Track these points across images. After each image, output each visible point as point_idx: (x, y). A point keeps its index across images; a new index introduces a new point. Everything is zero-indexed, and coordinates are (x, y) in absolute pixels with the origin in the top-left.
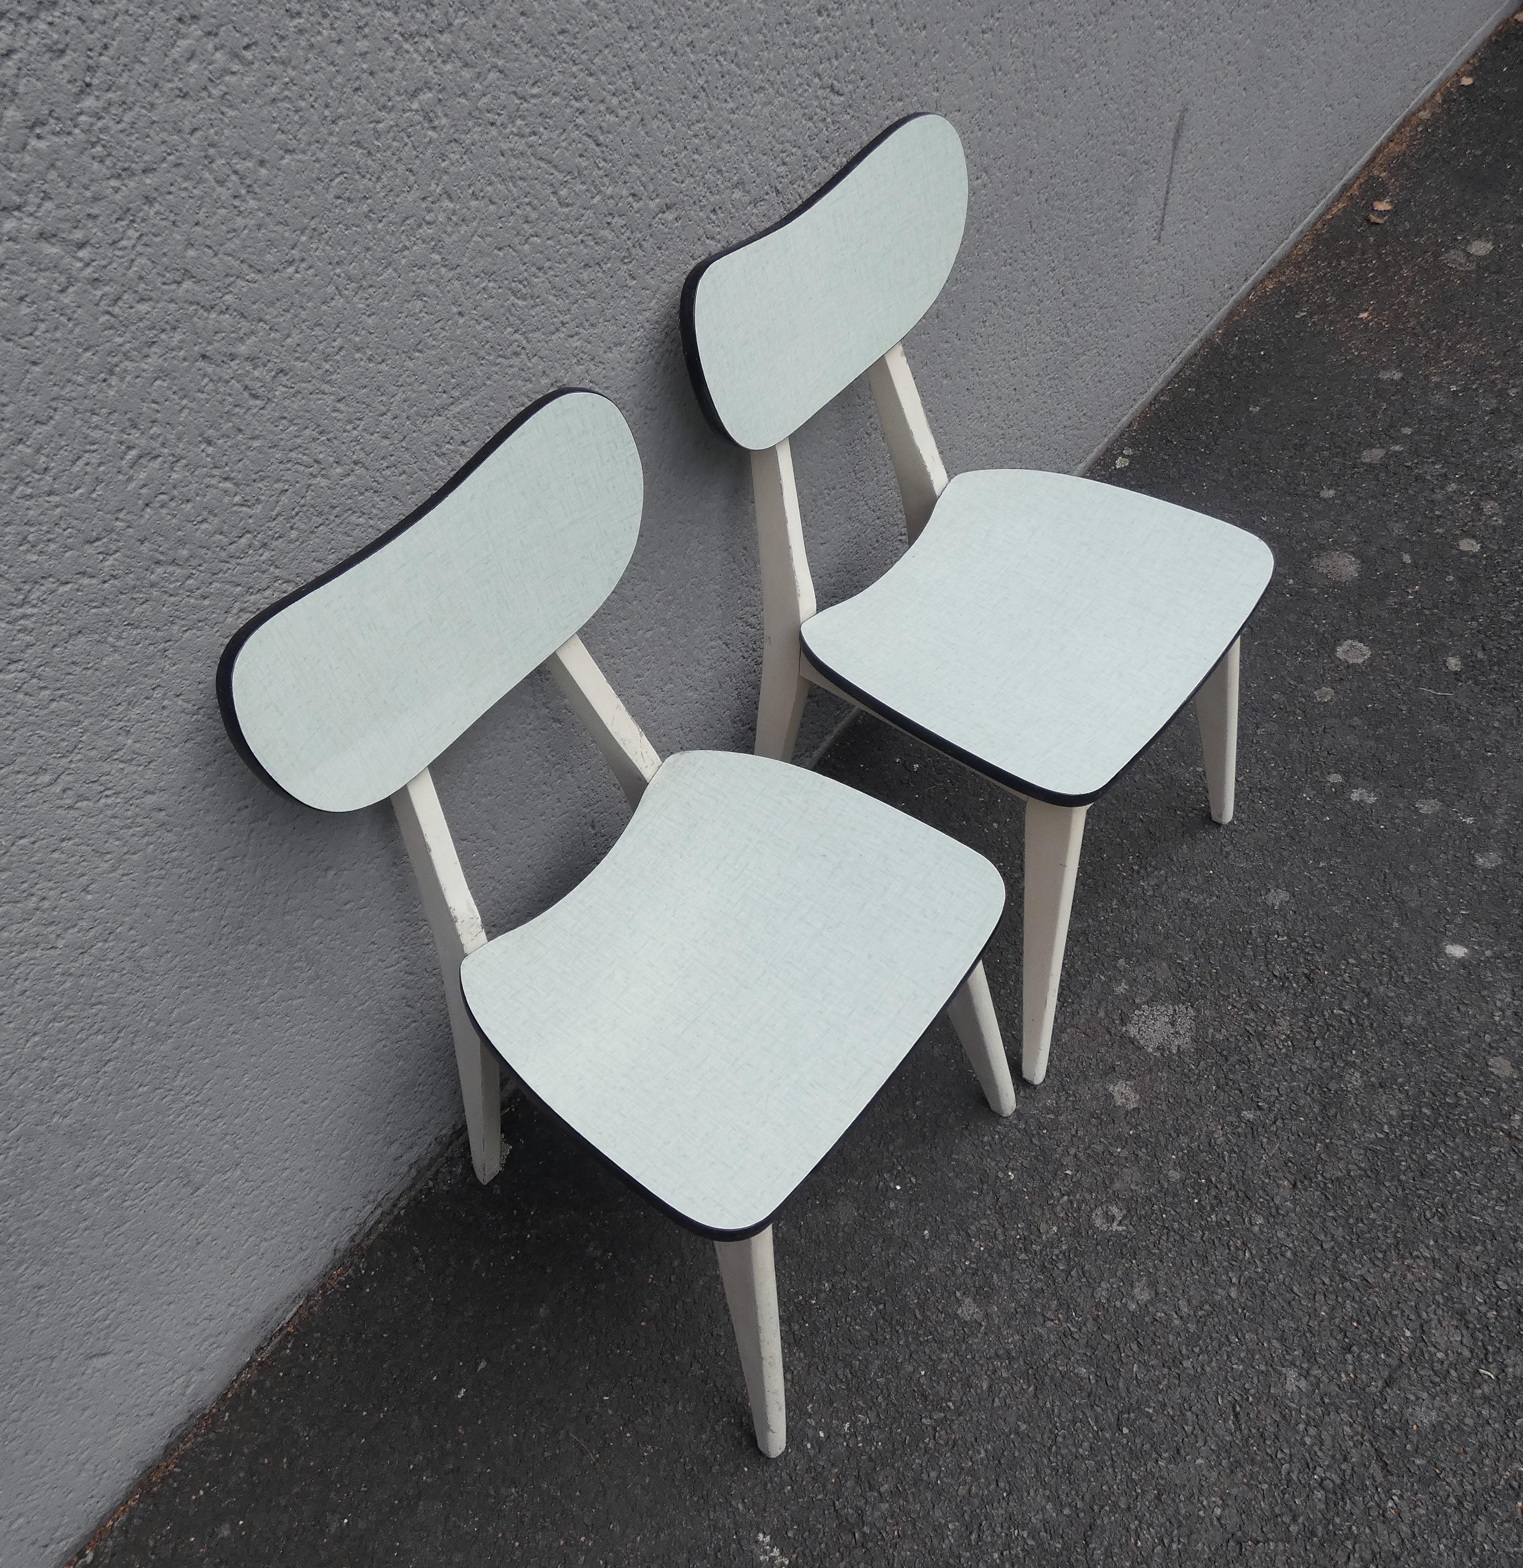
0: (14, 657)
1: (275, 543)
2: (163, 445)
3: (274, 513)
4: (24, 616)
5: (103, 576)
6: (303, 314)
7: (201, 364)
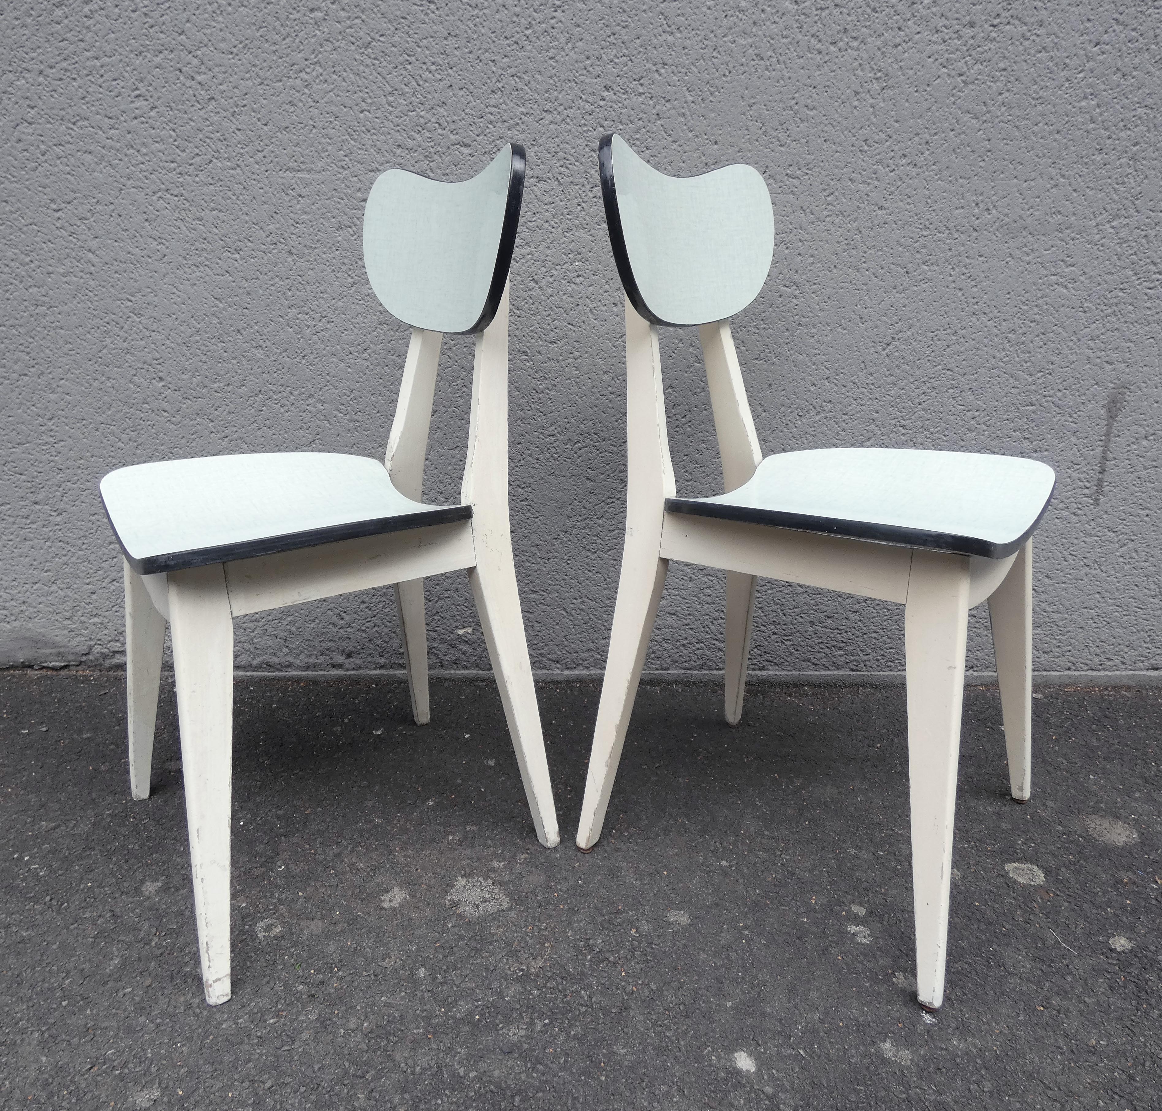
0: (63, 143)
1: (186, 177)
2: (151, 97)
3: (191, 162)
4: (72, 129)
5: (109, 136)
6: (231, 79)
7: (178, 72)
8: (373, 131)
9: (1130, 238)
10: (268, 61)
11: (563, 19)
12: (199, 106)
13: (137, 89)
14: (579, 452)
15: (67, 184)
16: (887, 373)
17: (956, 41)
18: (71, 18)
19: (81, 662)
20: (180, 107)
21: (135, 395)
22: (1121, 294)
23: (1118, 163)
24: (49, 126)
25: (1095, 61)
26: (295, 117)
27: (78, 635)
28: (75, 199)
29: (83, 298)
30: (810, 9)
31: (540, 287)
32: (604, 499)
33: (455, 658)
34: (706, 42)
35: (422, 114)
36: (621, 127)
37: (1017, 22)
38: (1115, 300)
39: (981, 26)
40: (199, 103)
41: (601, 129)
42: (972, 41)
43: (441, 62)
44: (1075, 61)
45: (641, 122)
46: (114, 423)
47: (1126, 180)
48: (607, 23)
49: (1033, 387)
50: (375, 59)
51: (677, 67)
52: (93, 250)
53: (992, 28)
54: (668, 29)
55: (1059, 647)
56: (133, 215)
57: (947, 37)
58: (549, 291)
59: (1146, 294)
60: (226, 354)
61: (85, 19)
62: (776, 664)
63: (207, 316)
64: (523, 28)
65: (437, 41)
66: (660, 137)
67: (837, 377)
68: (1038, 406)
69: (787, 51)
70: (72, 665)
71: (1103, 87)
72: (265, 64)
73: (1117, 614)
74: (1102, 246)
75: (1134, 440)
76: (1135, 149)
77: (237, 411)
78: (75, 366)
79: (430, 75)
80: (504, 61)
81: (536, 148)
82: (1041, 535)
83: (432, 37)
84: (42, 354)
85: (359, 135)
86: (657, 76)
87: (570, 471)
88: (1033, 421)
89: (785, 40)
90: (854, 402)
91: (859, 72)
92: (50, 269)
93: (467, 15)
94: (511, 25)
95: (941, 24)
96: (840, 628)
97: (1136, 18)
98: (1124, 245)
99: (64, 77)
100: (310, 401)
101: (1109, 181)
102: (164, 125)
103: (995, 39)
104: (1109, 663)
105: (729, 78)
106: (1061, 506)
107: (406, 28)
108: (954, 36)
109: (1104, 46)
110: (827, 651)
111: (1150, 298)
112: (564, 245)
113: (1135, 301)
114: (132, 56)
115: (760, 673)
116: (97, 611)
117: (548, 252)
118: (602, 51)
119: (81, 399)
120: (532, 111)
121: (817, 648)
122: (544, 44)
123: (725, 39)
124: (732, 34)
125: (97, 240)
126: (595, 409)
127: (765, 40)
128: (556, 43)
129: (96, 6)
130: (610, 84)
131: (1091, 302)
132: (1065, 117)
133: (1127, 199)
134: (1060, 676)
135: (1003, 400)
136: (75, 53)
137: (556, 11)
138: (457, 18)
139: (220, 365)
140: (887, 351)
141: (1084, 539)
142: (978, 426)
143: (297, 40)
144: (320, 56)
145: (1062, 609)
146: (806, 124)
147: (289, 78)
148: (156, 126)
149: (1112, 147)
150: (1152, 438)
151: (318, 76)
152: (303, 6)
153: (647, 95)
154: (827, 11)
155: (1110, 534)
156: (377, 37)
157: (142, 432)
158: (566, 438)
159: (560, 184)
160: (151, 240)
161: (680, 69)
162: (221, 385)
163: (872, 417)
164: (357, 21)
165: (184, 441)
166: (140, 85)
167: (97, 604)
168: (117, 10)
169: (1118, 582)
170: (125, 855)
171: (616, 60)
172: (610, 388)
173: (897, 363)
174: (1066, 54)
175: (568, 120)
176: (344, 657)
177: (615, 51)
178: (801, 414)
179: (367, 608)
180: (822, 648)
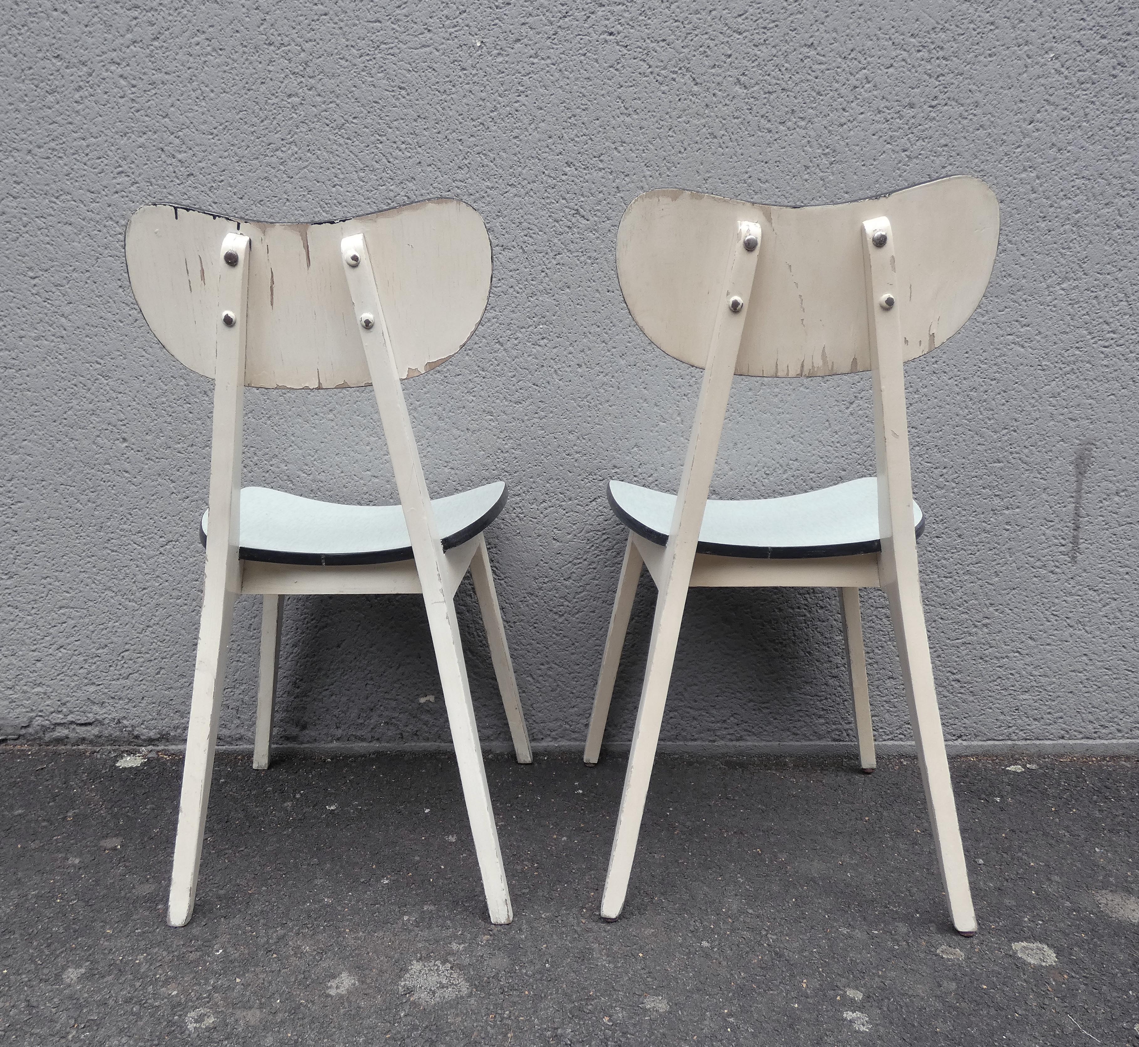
0: (45, 216)
2: (133, 173)
4: (55, 203)
5: (90, 209)
6: (210, 157)
7: (159, 151)
8: (344, 204)
9: (1082, 299)
10: (246, 141)
11: (526, 103)
12: (178, 182)
13: (120, 166)
14: (545, 512)
15: (45, 253)
16: (853, 431)
17: (898, 120)
18: (62, 104)
19: (20, 736)
20: (160, 182)
21: (97, 456)
22: (1077, 352)
23: (1062, 229)
24: (33, 200)
25: (1031, 137)
26: (269, 191)
27: (19, 706)
28: (52, 267)
29: (52, 361)
30: (759, 93)
31: (505, 350)
32: (571, 559)
33: (416, 729)
34: (662, 123)
35: (392, 188)
36: (582, 199)
37: (954, 103)
38: (1073, 359)
39: (921, 107)
40: (178, 179)
41: (564, 201)
42: (913, 120)
43: (411, 142)
44: (1012, 138)
45: (601, 195)
46: (74, 484)
47: (1071, 245)
48: (567, 106)
49: (999, 444)
50: (348, 139)
51: (634, 145)
52: (65, 315)
53: (931, 109)
54: (626, 111)
55: (1049, 713)
56: (108, 282)
57: (889, 117)
58: (515, 353)
59: (1102, 352)
60: (191, 415)
61: (75, 104)
62: (754, 734)
63: (175, 378)
64: (488, 111)
65: (407, 123)
66: (620, 208)
67: (802, 436)
68: (1006, 463)
69: (739, 130)
70: (10, 739)
71: (1041, 160)
72: (243, 144)
73: (1107, 677)
74: (1055, 307)
75: (1105, 496)
76: (1077, 216)
77: (200, 471)
78: (39, 427)
79: (400, 153)
80: (470, 140)
81: (501, 218)
82: (1021, 594)
83: (402, 119)
84: (7, 416)
85: (331, 207)
86: (616, 153)
87: (536, 531)
88: (1002, 478)
89: (736, 120)
90: (821, 460)
91: (808, 148)
92: (23, 333)
93: (436, 99)
94: (477, 109)
95: (882, 106)
96: (820, 694)
97: (1065, 99)
98: (1076, 306)
99: (51, 156)
100: (274, 461)
101: (1055, 245)
102: (144, 199)
103: (934, 118)
104: (1104, 731)
105: (685, 155)
106: (1038, 564)
107: (378, 111)
108: (896, 116)
109: (1038, 124)
110: (808, 720)
111: (1107, 356)
112: (528, 309)
113: (1092, 359)
114: (117, 136)
115: (738, 744)
116: (41, 680)
117: (513, 315)
118: (563, 131)
119: (43, 460)
120: (497, 185)
121: (797, 717)
122: (508, 125)
123: (679, 120)
124: (686, 116)
125: (71, 305)
126: (561, 468)
127: (717, 120)
128: (520, 124)
129: (86, 93)
130: (571, 160)
131: (1049, 360)
132: (1007, 188)
133: (1074, 262)
134: (1054, 746)
135: (970, 457)
136: (63, 135)
137: (519, 96)
138: (426, 102)
139: (184, 426)
140: (851, 409)
141: (1065, 598)
142: (947, 483)
143: (275, 122)
144: (296, 136)
145: (1050, 673)
146: (759, 195)
147: (266, 156)
148: (135, 200)
149: (1055, 215)
150: (1123, 494)
151: (293, 155)
152: (281, 92)
153: (607, 170)
154: (775, 95)
155: (1091, 592)
156: (351, 119)
157: (102, 493)
158: (531, 497)
159: (524, 252)
160: (124, 305)
161: (637, 147)
162: (185, 446)
163: (839, 475)
164: (331, 105)
165: (144, 501)
166: (123, 163)
167: (42, 672)
168: (106, 96)
169: (1105, 643)
170: (48, 939)
171: (576, 139)
172: (575, 448)
173: (861, 421)
174: (1002, 132)
175: (532, 193)
176: (298, 729)
177: (576, 131)
178: (768, 472)
179: (324, 675)
180: (801, 717)
